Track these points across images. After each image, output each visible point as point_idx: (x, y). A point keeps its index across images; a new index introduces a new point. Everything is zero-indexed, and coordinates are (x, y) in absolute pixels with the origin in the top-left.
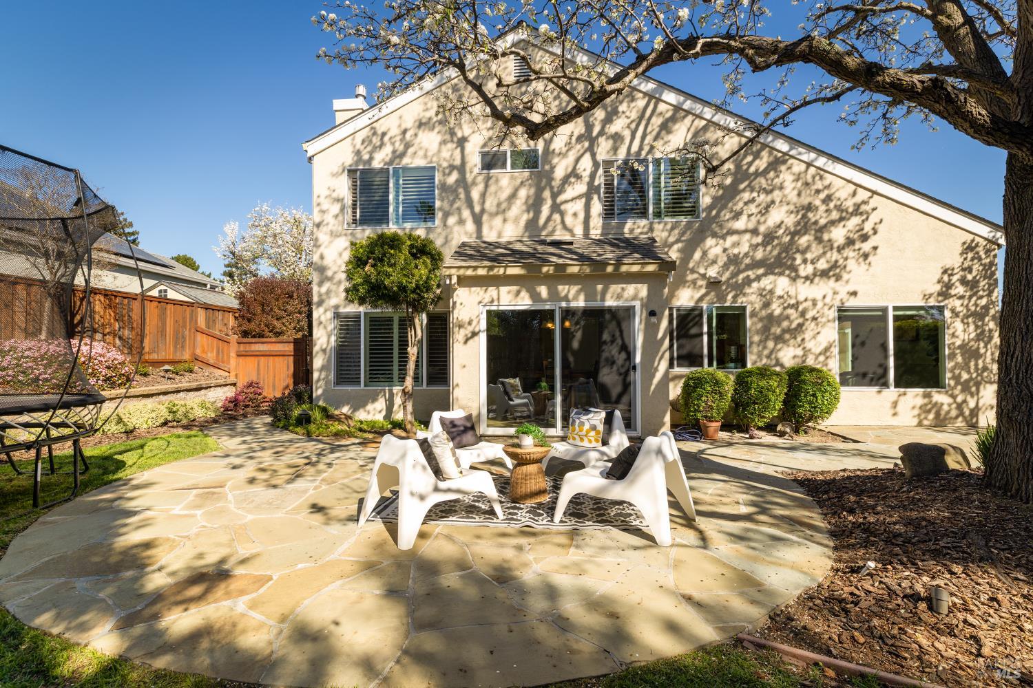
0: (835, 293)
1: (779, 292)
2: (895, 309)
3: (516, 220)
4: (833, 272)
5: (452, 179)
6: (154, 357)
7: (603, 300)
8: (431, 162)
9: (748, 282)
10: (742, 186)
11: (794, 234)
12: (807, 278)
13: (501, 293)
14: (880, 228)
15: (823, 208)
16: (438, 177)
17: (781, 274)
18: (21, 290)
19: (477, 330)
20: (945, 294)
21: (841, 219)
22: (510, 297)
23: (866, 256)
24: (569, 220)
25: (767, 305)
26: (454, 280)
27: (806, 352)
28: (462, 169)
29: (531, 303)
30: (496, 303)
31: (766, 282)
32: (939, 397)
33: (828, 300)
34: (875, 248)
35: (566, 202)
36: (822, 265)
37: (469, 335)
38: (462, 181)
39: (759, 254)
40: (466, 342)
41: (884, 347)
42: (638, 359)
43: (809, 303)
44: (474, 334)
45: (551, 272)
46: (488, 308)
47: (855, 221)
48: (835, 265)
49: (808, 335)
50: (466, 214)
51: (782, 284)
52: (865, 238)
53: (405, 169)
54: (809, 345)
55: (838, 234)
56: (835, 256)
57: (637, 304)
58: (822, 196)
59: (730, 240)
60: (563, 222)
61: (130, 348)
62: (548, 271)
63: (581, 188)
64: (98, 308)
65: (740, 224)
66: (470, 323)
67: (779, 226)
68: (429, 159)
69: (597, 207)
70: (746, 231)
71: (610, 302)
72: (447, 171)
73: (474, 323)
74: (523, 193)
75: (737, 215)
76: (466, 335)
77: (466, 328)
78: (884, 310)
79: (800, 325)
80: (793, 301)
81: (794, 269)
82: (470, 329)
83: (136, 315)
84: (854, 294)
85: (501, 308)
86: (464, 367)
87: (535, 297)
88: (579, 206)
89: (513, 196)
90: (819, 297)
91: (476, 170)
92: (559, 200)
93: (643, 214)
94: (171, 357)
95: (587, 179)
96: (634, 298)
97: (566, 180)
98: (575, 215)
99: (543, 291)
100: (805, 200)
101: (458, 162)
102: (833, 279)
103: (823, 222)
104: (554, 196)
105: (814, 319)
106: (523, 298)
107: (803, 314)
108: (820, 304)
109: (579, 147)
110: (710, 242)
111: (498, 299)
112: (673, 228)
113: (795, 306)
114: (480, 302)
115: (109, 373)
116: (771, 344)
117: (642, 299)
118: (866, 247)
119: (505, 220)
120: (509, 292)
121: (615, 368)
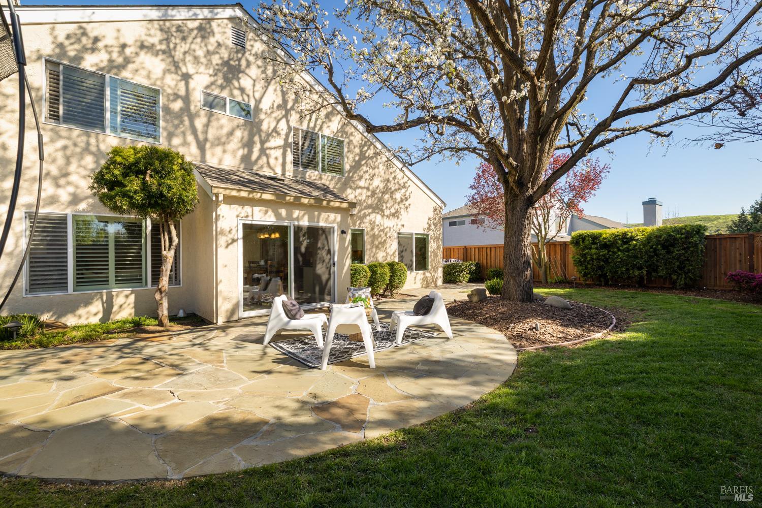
0: (397, 225)
1: (377, 223)
2: (416, 234)
3: (234, 152)
4: (396, 215)
5: (177, 105)
7: (318, 222)
8: (155, 84)
9: (365, 216)
10: (363, 162)
11: (383, 193)
12: (387, 216)
13: (254, 212)
14: (411, 195)
15: (393, 182)
16: (162, 100)
17: (378, 213)
19: (236, 238)
20: (429, 229)
21: (399, 189)
22: (261, 214)
23: (407, 208)
24: (272, 161)
25: (372, 229)
26: (221, 198)
27: (387, 254)
28: (187, 99)
29: (275, 220)
30: (250, 218)
31: (372, 216)
32: (428, 274)
33: (394, 228)
34: (410, 205)
35: (270, 148)
36: (393, 211)
37: (230, 241)
38: (186, 109)
39: (370, 202)
40: (227, 247)
41: (412, 252)
42: (336, 259)
43: (388, 229)
44: (234, 241)
45: (292, 201)
46: (244, 222)
47: (403, 190)
48: (397, 212)
49: (388, 245)
50: (190, 138)
51: (378, 218)
52: (407, 199)
53: (124, 81)
54: (388, 251)
55: (398, 196)
56: (396, 206)
57: (335, 226)
58: (393, 176)
59: (358, 191)
60: (268, 163)
62: (290, 199)
63: (280, 142)
65: (362, 183)
66: (230, 232)
67: (377, 188)
68: (152, 81)
69: (290, 157)
70: (364, 188)
71: (322, 224)
72: (171, 98)
73: (234, 231)
74: (238, 134)
75: (361, 178)
76: (227, 241)
77: (227, 236)
78: (412, 234)
79: (385, 240)
80: (382, 228)
81: (382, 211)
82: (231, 236)
84: (403, 226)
85: (254, 223)
86: (226, 266)
87: (278, 216)
88: (279, 153)
89: (231, 133)
90: (392, 227)
91: (199, 105)
92: (267, 145)
93: (315, 167)
95: (284, 137)
96: (334, 221)
97: (270, 134)
98: (276, 158)
99: (283, 212)
100: (387, 177)
101: (182, 92)
102: (396, 218)
103: (393, 189)
104: (263, 142)
105: (390, 237)
106: (270, 216)
107: (386, 235)
108: (392, 230)
109: (279, 112)
110: (349, 191)
111: (252, 215)
112: (332, 180)
113: (383, 231)
114: (238, 216)
116: (374, 250)
117: (338, 223)
118: (407, 203)
119: (224, 151)
120: (260, 211)
121: (325, 264)
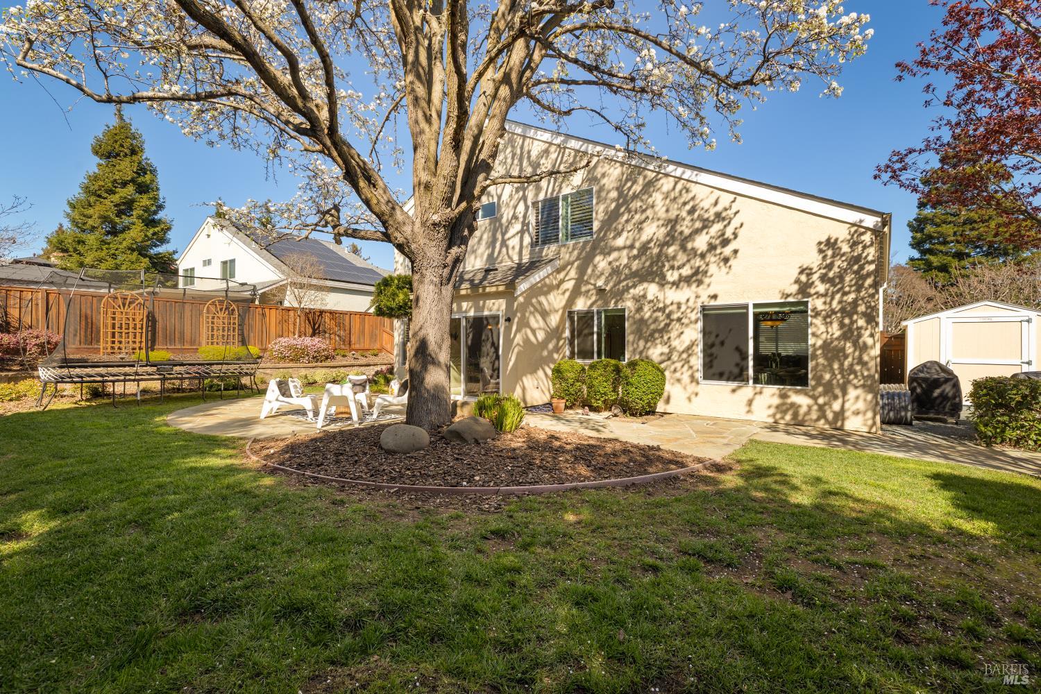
0: (697, 297)
1: (650, 297)
2: (756, 306)
4: (696, 277)
6: (357, 346)
7: (483, 311)
9: (627, 289)
10: (622, 209)
11: (664, 244)
12: (674, 283)
14: (741, 232)
15: (689, 218)
17: (653, 281)
18: (292, 313)
21: (704, 227)
23: (726, 260)
24: (511, 251)
25: (639, 309)
27: (672, 350)
31: (638, 291)
33: (691, 304)
34: (736, 252)
35: (509, 238)
36: (686, 271)
39: (635, 265)
42: (501, 352)
43: (674, 307)
47: (717, 227)
48: (697, 272)
49: (673, 334)
51: (652, 290)
52: (726, 242)
54: (675, 343)
55: (701, 243)
56: (698, 262)
57: (501, 313)
58: (688, 207)
59: (615, 255)
60: (508, 253)
61: (344, 341)
63: (518, 226)
64: (327, 320)
65: (620, 242)
67: (651, 240)
69: (527, 240)
70: (624, 248)
71: (486, 313)
74: (486, 236)
75: (619, 234)
78: (745, 308)
79: (667, 325)
80: (661, 305)
81: (663, 277)
83: (347, 323)
84: (715, 297)
88: (517, 238)
90: (683, 300)
92: (507, 236)
93: (557, 240)
94: (367, 347)
95: (521, 220)
96: (499, 309)
97: (510, 223)
98: (514, 247)
100: (673, 214)
102: (694, 285)
103: (687, 232)
104: (503, 234)
105: (679, 320)
107: (668, 316)
108: (683, 308)
109: (516, 196)
110: (598, 258)
112: (574, 250)
113: (663, 310)
115: (316, 354)
116: (642, 343)
117: (503, 309)
118: (727, 251)
